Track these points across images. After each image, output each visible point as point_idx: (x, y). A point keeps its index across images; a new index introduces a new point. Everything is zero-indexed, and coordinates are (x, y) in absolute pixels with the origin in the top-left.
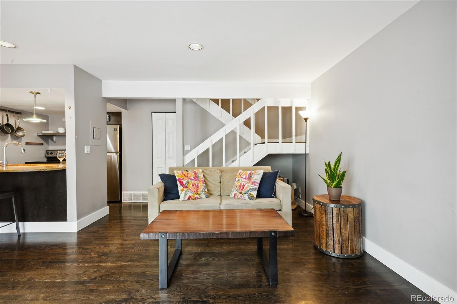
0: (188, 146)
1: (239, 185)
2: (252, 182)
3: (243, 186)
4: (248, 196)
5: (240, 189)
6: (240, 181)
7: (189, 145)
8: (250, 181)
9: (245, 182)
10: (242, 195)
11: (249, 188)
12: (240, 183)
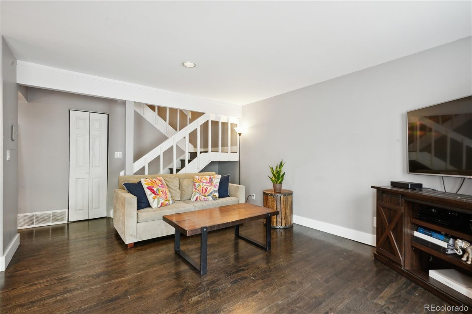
0: (118, 153)
1: (201, 189)
2: (214, 185)
3: (206, 189)
4: (212, 197)
5: (203, 192)
6: (202, 186)
7: (120, 152)
8: (212, 184)
9: (207, 186)
10: (205, 197)
11: (212, 190)
12: (202, 187)
